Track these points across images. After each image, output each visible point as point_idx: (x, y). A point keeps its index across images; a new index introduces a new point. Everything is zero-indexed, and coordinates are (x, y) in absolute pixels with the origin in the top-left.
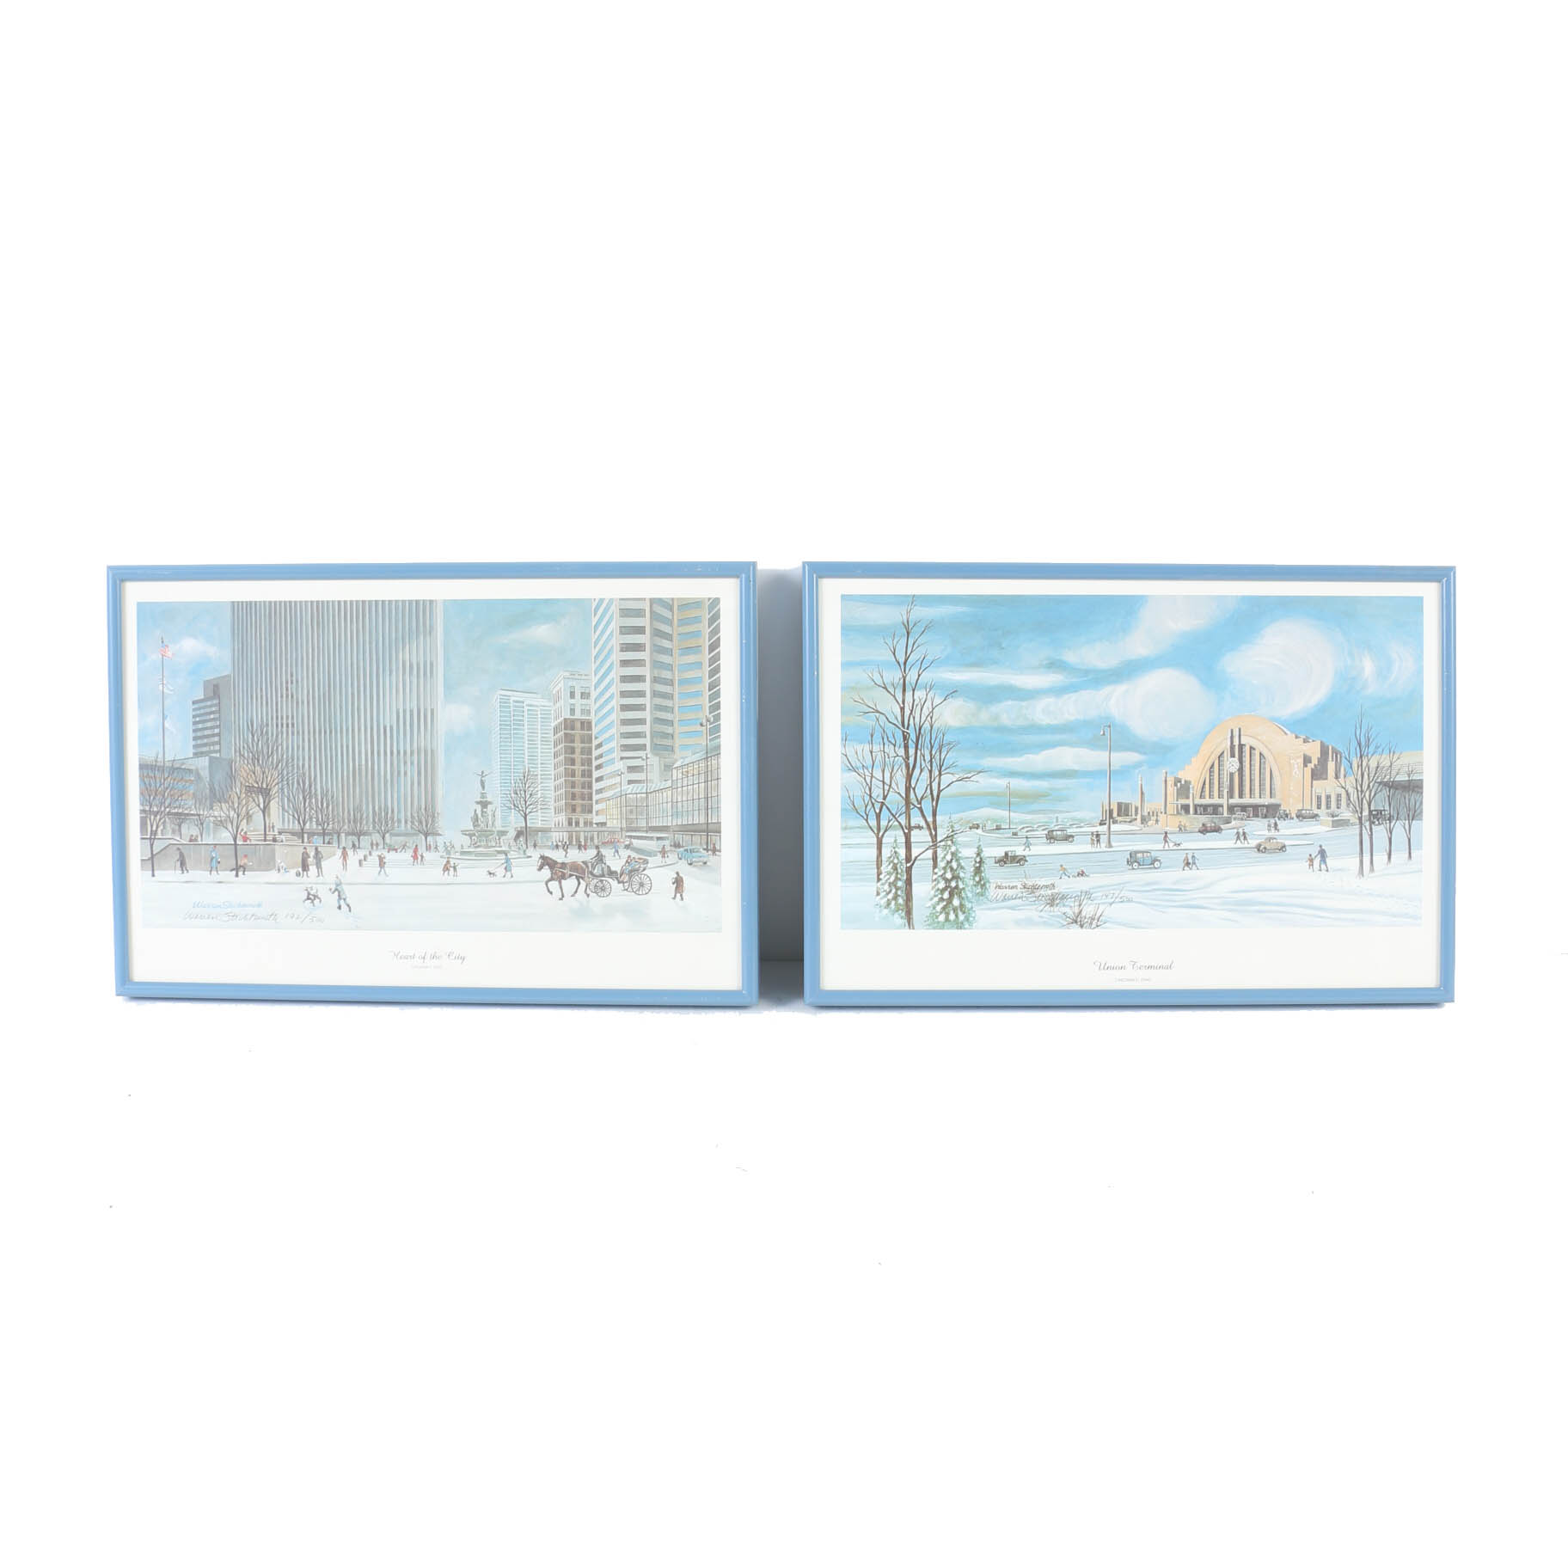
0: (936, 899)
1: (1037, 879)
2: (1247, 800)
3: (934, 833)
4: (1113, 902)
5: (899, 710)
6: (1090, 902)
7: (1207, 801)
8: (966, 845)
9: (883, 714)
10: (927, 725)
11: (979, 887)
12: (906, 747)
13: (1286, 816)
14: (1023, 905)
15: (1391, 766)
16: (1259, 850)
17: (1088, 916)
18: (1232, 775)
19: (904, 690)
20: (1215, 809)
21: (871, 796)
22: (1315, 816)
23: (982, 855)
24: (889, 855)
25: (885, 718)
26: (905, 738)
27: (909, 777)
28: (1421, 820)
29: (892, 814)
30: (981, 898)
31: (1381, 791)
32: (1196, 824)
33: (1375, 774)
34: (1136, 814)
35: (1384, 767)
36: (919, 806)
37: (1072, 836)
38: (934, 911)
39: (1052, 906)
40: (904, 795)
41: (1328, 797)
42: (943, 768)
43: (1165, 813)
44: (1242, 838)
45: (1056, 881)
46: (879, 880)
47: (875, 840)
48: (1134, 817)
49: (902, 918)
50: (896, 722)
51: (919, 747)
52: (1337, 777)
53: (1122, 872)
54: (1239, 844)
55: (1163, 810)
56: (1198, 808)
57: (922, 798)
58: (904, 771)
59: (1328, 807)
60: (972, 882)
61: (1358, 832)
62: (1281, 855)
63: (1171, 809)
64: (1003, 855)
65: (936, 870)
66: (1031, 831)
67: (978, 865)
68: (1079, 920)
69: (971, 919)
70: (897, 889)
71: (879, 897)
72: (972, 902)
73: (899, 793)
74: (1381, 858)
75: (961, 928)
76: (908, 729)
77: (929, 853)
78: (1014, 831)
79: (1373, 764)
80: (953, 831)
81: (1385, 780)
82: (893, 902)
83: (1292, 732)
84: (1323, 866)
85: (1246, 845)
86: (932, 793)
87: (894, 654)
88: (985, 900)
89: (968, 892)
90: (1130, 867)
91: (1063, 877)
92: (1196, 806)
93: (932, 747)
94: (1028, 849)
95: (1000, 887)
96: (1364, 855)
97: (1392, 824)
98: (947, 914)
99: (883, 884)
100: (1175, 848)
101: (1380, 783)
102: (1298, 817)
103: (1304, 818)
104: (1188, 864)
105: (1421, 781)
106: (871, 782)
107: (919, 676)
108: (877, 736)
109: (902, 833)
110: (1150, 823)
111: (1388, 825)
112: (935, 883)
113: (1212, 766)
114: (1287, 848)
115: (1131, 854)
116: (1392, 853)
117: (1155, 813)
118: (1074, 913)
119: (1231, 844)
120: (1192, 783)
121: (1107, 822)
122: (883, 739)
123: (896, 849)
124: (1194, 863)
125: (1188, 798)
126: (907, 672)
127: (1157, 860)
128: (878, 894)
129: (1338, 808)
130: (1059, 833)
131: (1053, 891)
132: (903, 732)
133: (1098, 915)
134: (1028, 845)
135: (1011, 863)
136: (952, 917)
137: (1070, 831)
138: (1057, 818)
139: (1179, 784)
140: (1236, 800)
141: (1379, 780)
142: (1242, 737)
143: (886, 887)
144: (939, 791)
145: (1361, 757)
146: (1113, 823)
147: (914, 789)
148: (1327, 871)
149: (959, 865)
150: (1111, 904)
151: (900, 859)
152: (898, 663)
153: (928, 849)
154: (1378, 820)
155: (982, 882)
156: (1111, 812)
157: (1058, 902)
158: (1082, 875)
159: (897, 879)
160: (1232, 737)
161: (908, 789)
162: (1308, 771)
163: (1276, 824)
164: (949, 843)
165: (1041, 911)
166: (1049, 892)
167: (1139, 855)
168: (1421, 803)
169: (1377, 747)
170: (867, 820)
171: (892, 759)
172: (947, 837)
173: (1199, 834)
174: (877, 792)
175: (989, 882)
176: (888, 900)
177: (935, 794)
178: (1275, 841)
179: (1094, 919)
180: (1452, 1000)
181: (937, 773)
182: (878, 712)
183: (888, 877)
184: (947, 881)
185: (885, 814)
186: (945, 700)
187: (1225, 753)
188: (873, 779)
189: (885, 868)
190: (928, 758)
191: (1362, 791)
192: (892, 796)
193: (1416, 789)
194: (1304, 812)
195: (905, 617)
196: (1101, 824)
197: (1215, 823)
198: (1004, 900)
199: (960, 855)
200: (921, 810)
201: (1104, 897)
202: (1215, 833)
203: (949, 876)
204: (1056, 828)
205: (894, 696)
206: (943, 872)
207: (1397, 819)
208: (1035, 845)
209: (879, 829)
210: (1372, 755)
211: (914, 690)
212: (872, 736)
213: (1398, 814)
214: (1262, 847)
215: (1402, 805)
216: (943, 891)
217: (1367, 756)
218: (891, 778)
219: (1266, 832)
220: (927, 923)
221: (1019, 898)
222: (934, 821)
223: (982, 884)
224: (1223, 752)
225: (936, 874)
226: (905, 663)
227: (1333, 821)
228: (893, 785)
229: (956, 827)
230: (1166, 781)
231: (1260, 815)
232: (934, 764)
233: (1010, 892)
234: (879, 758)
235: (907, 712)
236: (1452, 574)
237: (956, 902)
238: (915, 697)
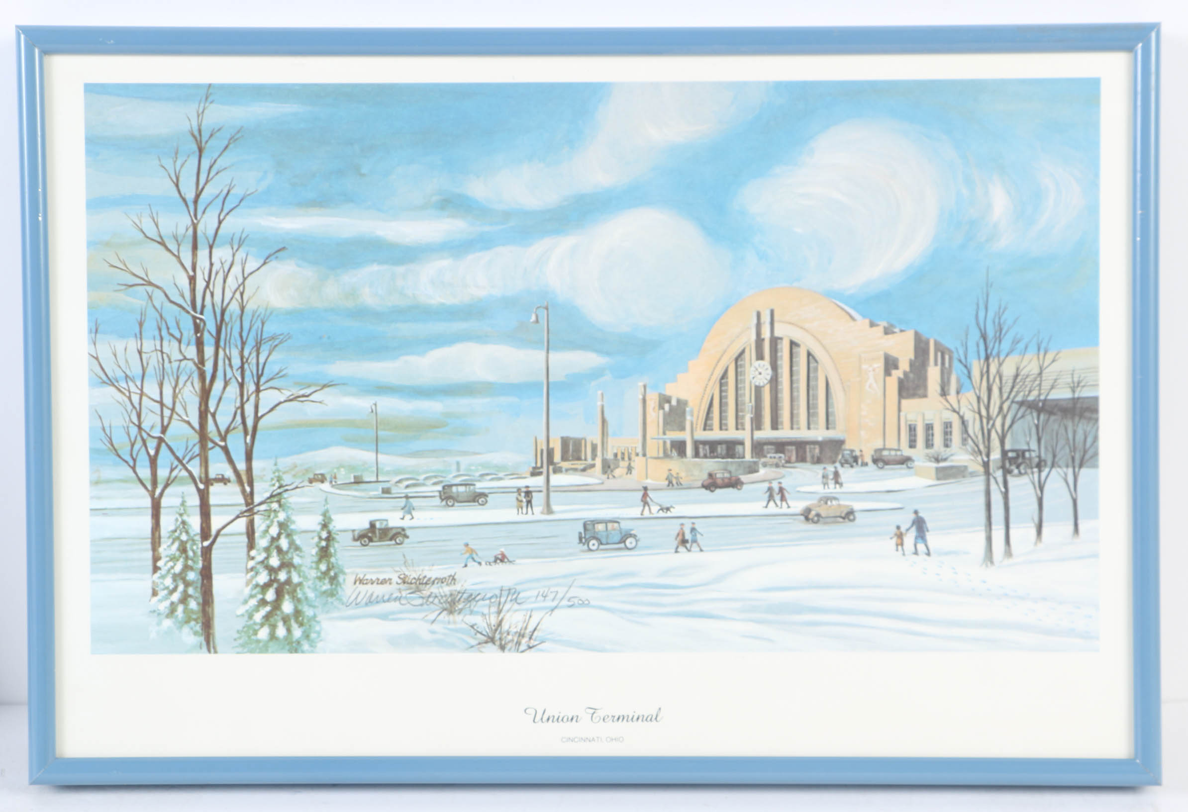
0: (253, 602)
1: (427, 568)
2: (785, 433)
3: (248, 489)
4: (556, 607)
5: (187, 281)
6: (516, 606)
7: (716, 434)
8: (305, 510)
9: (158, 287)
10: (234, 307)
11: (327, 581)
12: (200, 344)
13: (854, 460)
14: (401, 612)
15: (1040, 374)
16: (807, 519)
17: (513, 630)
18: (758, 390)
19: (195, 247)
20: (731, 448)
21: (139, 427)
22: (905, 461)
23: (331, 527)
24: (172, 528)
25: (163, 295)
26: (197, 329)
27: (205, 394)
28: (1095, 466)
29: (177, 458)
30: (330, 600)
31: (1023, 416)
32: (696, 473)
33: (1013, 387)
34: (594, 457)
35: (1027, 376)
36: (222, 444)
37: (484, 495)
38: (251, 622)
39: (451, 612)
40: (197, 426)
41: (929, 428)
42: (263, 380)
43: (644, 455)
44: (777, 498)
45: (455, 569)
46: (156, 569)
47: (147, 502)
48: (590, 461)
49: (196, 633)
50: (180, 301)
51: (222, 344)
52: (944, 393)
53: (571, 555)
54: (772, 508)
55: (639, 450)
56: (701, 446)
57: (228, 431)
58: (197, 386)
59: (929, 444)
60: (313, 574)
61: (981, 487)
62: (846, 528)
63: (654, 448)
64: (367, 526)
65: (253, 553)
66: (415, 485)
67: (324, 544)
68: (497, 636)
69: (313, 636)
70: (187, 584)
71: (155, 599)
72: (314, 607)
73: (188, 423)
74: (1023, 533)
75: (296, 651)
76: (202, 313)
77: (241, 525)
78: (386, 485)
79: (1008, 370)
80: (280, 487)
81: (1031, 398)
82: (180, 608)
83: (864, 316)
84: (921, 547)
85: (785, 510)
86: (244, 422)
87: (177, 185)
88: (336, 603)
89: (307, 590)
90: (586, 547)
91: (471, 564)
92: (697, 444)
93: (243, 344)
94: (408, 517)
95: (361, 581)
96: (993, 527)
97: (1044, 475)
98: (273, 627)
99: (163, 577)
100: (661, 514)
101: (1021, 404)
102: (875, 461)
103: (887, 463)
104: (684, 542)
105: (1096, 399)
106: (140, 404)
107: (220, 222)
108: (150, 326)
109: (193, 489)
110: (617, 472)
111: (1036, 476)
112: (252, 573)
113: (724, 376)
114: (857, 514)
115: (585, 525)
116: (1045, 524)
117: (624, 456)
118: (489, 625)
119: (758, 507)
120: (690, 404)
121: (544, 470)
122: (160, 330)
123: (185, 518)
124: (695, 541)
125: (683, 429)
126: (199, 217)
127: (634, 536)
128: (155, 593)
129: (946, 446)
130: (462, 489)
131: (453, 588)
132: (194, 318)
133: (530, 628)
134: (408, 510)
135: (381, 539)
136: (281, 631)
137: (480, 486)
138: (458, 463)
139: (667, 407)
140: (766, 433)
141: (1019, 398)
142: (776, 325)
143: (168, 582)
144: (257, 419)
145: (987, 358)
146: (555, 472)
147: (214, 415)
148: (928, 554)
149: (292, 543)
150: (553, 610)
151: (192, 533)
152: (184, 200)
153: (238, 517)
154: (1018, 467)
155: (332, 573)
156: (550, 453)
157: (460, 606)
158: (502, 561)
159: (186, 568)
160: (759, 326)
161: (203, 414)
162: (893, 383)
163: (836, 475)
164: (275, 506)
165: (433, 622)
166: (446, 589)
167: (600, 527)
168: (1096, 439)
169: (1016, 342)
170: (134, 468)
171: (175, 365)
172: (272, 496)
173: (703, 490)
174: (151, 421)
175: (344, 573)
176: (172, 603)
177: (250, 422)
178: (834, 502)
179: (523, 636)
180: (1157, 782)
181: (252, 388)
182: (150, 284)
183: (171, 564)
184: (272, 570)
185: (165, 459)
186: (265, 263)
187: (747, 355)
188: (144, 398)
189: (167, 549)
190: (236, 362)
191: (989, 418)
192: (177, 429)
193: (1087, 414)
194: (885, 453)
195: (195, 124)
196: (535, 473)
197: (730, 472)
198: (370, 603)
199: (292, 527)
200: (226, 450)
201: (540, 598)
202: (730, 490)
203: (275, 562)
204: (458, 481)
205: (178, 257)
206: (264, 555)
207: (1053, 466)
208: (421, 508)
209: (155, 483)
210: (1007, 355)
211: (211, 247)
212: (141, 324)
213: (1054, 456)
214: (813, 513)
215: (1062, 442)
216: (266, 587)
217: (998, 355)
218: (175, 396)
219: (819, 489)
220: (241, 641)
221: (396, 599)
222: (249, 469)
223: (332, 576)
224: (743, 352)
225: (253, 558)
226: (196, 202)
227: (937, 469)
228: (179, 409)
229: (287, 479)
230: (644, 401)
231: (809, 458)
232: (248, 373)
233: (379, 590)
234: (153, 361)
235: (200, 284)
236: (1153, 35)
237: (287, 607)
238: (213, 260)
